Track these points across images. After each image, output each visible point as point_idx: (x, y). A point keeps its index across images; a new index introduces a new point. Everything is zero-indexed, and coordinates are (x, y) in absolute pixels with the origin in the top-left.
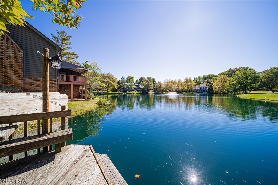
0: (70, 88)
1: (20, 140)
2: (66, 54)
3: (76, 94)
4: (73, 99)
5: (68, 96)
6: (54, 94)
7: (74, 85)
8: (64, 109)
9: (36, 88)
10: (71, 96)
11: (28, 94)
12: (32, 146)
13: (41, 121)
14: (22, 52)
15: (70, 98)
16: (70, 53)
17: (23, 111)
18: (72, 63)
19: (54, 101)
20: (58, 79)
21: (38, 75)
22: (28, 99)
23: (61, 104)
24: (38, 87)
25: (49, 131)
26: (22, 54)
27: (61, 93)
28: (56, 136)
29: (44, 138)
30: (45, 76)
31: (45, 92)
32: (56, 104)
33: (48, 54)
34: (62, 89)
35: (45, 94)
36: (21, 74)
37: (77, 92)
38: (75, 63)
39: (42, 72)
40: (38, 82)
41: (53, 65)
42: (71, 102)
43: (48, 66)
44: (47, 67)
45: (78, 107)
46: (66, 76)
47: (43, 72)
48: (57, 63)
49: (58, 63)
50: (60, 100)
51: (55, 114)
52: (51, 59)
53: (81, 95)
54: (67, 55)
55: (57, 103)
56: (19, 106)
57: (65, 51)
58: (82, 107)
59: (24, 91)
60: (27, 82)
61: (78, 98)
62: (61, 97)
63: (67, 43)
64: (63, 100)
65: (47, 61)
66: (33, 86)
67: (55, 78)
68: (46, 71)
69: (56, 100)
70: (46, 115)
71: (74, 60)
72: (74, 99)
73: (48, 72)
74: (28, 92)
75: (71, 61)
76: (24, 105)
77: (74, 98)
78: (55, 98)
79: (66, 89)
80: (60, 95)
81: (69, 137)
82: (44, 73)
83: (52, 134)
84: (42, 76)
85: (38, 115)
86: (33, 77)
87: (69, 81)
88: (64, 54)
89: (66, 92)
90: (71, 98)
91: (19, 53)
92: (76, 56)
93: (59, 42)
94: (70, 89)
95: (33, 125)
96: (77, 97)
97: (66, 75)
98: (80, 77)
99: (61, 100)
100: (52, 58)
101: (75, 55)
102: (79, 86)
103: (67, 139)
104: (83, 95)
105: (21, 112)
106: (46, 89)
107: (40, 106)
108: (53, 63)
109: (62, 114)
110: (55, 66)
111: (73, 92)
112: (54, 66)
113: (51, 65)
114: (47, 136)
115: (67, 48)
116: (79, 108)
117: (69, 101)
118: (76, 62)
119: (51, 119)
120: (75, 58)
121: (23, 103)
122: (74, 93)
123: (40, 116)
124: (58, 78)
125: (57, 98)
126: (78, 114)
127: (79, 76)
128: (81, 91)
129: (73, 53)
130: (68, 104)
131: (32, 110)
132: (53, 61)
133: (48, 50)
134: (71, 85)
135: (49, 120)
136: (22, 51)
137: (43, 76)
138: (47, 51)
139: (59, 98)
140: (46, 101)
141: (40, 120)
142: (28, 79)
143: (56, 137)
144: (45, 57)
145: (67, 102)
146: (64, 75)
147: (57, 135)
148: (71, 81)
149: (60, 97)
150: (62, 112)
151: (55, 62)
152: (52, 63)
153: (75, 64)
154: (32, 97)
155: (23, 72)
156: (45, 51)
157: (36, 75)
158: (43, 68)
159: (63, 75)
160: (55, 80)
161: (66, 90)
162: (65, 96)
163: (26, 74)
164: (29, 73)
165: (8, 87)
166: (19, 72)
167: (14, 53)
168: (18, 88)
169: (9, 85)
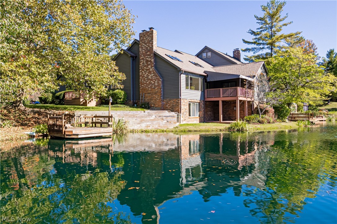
6: (162, 112)
11: (144, 112)
19: (162, 118)
23: (168, 121)
24: (169, 107)
32: (164, 120)
34: (231, 106)
50: (168, 117)
56: (140, 119)
59: (163, 109)
64: (171, 117)
69: (164, 117)
76: (143, 118)
78: (163, 115)
79: (235, 107)
80: (168, 113)
89: (235, 110)
91: (160, 82)
105: (141, 122)
131: (146, 122)
136: (161, 80)
139: (167, 115)
142: (165, 101)
145: (175, 119)
148: (219, 96)
154: (147, 113)
157: (168, 97)
160: (179, 99)
162: (173, 114)
163: (164, 97)
164: (165, 95)
165: (156, 107)
166: (160, 96)
167: (158, 83)
168: (159, 108)
169: (156, 106)
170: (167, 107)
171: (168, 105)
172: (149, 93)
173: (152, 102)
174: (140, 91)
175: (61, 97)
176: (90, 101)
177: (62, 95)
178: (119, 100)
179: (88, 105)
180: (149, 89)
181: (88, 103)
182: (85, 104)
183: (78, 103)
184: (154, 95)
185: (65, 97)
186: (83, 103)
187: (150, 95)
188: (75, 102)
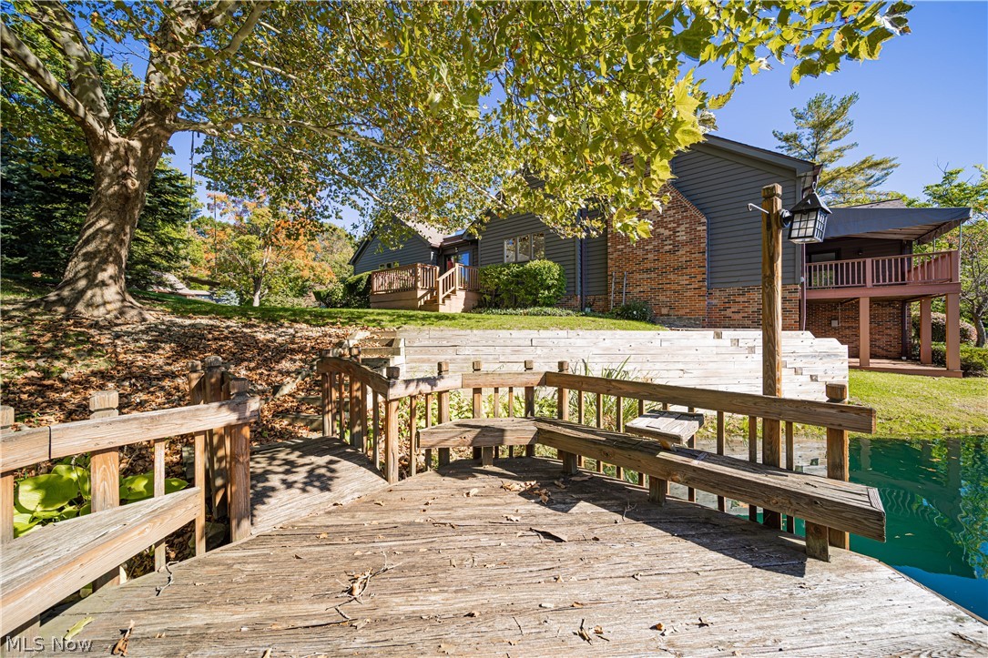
0: (852, 314)
1: (708, 457)
2: (832, 179)
3: (885, 339)
4: (871, 361)
5: (846, 346)
6: (791, 337)
7: (874, 301)
8: (841, 399)
9: (736, 316)
10: (857, 347)
11: (719, 336)
12: (739, 490)
13: (759, 420)
14: (703, 224)
15: (853, 353)
16: (849, 170)
17: (708, 382)
18: (865, 207)
19: (791, 363)
20: (803, 283)
21: (742, 279)
22: (719, 350)
23: (817, 376)
24: (742, 315)
25: (783, 464)
26: (705, 228)
27: (817, 335)
28: (808, 490)
29: (769, 481)
30: (769, 277)
31: (770, 329)
32: (800, 372)
33: (779, 201)
34: (820, 318)
35: (769, 337)
36: (703, 280)
37: (895, 332)
38: (880, 202)
39: (760, 266)
40: (741, 299)
41: (795, 234)
42: (859, 375)
43: (778, 243)
44: (775, 247)
45: (901, 399)
46: (836, 265)
47: (764, 264)
48: (811, 224)
49: (816, 219)
50: (814, 360)
51: (804, 411)
52: (787, 214)
53: (914, 347)
54: (839, 181)
55: (801, 368)
56: (700, 367)
57: (829, 169)
58: (924, 405)
59: (711, 325)
60: (715, 302)
61: (897, 358)
62: (816, 348)
63: (837, 132)
64: (825, 360)
65: (775, 227)
66: (728, 313)
67: (792, 281)
68: (772, 260)
69: (798, 360)
70: (773, 405)
71: (870, 189)
72: (874, 363)
73: (779, 263)
74: (718, 330)
75: (861, 199)
76: (711, 364)
77: (873, 356)
78: (794, 352)
79: (836, 319)
80: (813, 341)
81: (865, 519)
82: (767, 266)
83: (794, 479)
84: (761, 277)
85: (750, 399)
86: (730, 285)
87: (851, 284)
88: (824, 183)
89: (835, 328)
90: (857, 357)
91: (698, 229)
92: (883, 169)
93: (803, 148)
94: (856, 319)
95: (731, 428)
96: (893, 354)
97: (834, 263)
98: (910, 260)
99: (817, 360)
100: (790, 212)
101: (877, 164)
102: (905, 301)
103: (856, 527)
104: (927, 344)
105: (704, 382)
106: (773, 320)
107: (747, 375)
108: (796, 225)
109: (832, 415)
110: (805, 237)
111: (871, 329)
112: (798, 238)
113: (790, 237)
114: (778, 479)
115: (838, 154)
116: (908, 405)
117: (850, 367)
118: (883, 198)
119: (789, 425)
120: (878, 180)
121: (707, 360)
122: (877, 337)
123: (755, 404)
124: (803, 279)
125: (800, 351)
126: (903, 432)
127: (906, 257)
128: (917, 325)
129: (864, 162)
130: (847, 379)
131: (728, 382)
132: (797, 218)
133: (779, 189)
134: (858, 302)
135: (782, 424)
136: (704, 220)
137: (765, 277)
138: (775, 194)
139: (809, 351)
140: (772, 361)
141: (755, 418)
142: (718, 293)
143: (809, 496)
144: (769, 216)
145: (843, 370)
146: (828, 263)
147: (813, 489)
148: (859, 282)
149: (811, 349)
150: (833, 407)
151: (802, 223)
152: (791, 229)
153: (878, 207)
154: (728, 343)
155: (705, 276)
156: (769, 197)
157: (736, 279)
158: (764, 252)
159: (823, 264)
160: (793, 287)
161: (835, 324)
162: (832, 344)
163: (713, 280)
164: (718, 275)
165: (680, 318)
166: (700, 277)
167: (690, 231)
168: (698, 319)
169: (681, 312)
170: (731, 315)
171: (733, 310)
172: (648, 271)
173: (662, 298)
174: (609, 265)
175: (362, 286)
176: (448, 296)
177: (364, 282)
178: (546, 292)
179: (443, 310)
180: (650, 256)
181: (441, 302)
182: (432, 305)
183: (410, 303)
184: (672, 276)
185: (372, 288)
186: (425, 302)
187: (653, 275)
188: (400, 301)
